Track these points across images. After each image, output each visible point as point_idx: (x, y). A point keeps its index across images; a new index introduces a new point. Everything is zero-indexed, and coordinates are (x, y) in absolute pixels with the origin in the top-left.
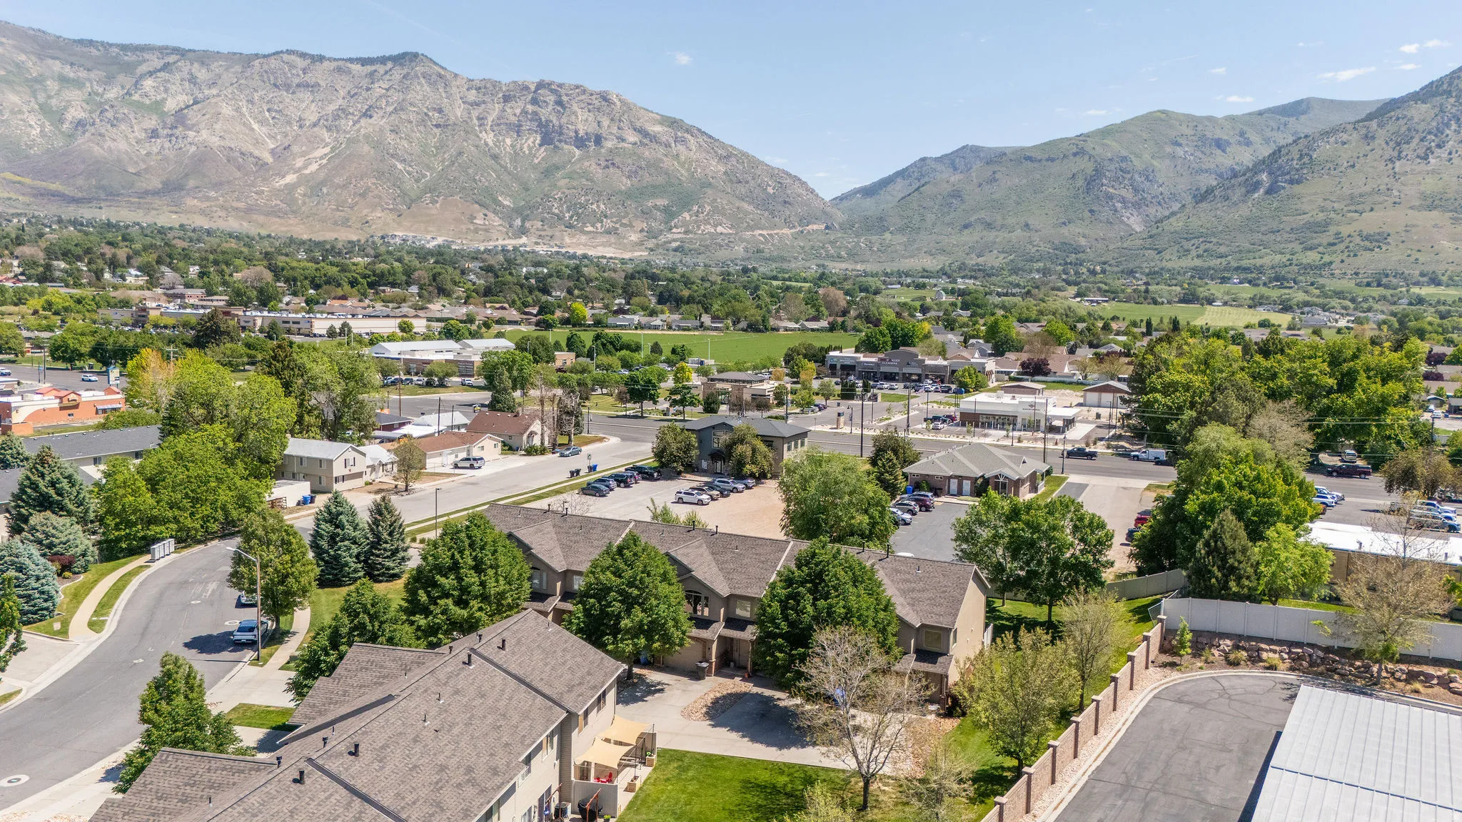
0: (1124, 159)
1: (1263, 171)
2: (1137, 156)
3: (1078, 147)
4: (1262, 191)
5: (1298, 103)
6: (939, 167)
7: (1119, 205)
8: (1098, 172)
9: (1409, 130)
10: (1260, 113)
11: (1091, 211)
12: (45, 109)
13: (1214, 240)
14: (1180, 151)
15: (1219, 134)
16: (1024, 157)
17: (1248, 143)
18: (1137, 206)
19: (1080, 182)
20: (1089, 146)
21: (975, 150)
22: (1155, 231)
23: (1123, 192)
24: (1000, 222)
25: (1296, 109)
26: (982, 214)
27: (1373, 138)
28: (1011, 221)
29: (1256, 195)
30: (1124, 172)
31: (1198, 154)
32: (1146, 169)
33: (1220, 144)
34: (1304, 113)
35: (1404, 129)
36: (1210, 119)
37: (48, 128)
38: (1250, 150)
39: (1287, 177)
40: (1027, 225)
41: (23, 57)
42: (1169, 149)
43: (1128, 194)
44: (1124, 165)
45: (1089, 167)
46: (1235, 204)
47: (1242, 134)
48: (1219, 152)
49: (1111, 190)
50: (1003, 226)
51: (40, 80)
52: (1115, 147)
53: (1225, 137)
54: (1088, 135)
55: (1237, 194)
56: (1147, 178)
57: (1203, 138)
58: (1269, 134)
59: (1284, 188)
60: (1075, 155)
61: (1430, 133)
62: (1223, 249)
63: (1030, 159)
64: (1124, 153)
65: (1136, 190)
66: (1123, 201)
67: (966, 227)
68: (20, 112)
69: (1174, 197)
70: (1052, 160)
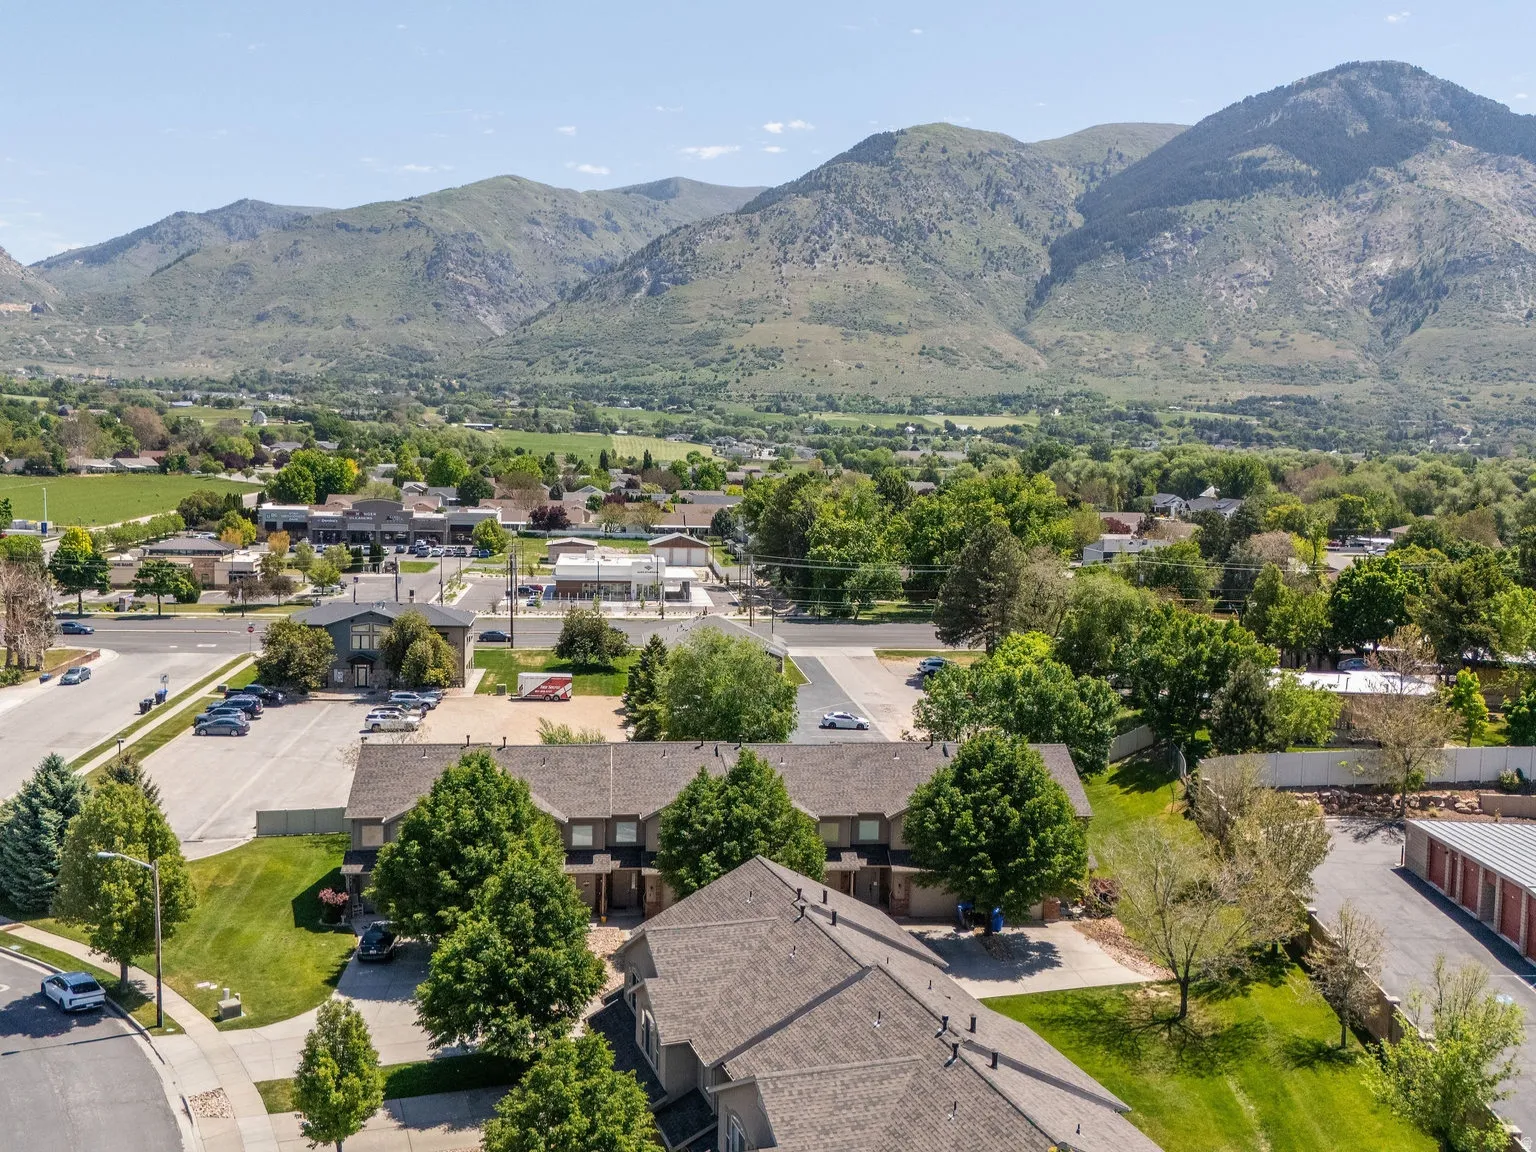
0: (471, 237)
1: (642, 265)
2: (487, 235)
3: (409, 215)
4: (643, 290)
5: (666, 183)
6: (205, 227)
7: (471, 299)
8: (441, 251)
9: (792, 227)
10: (626, 192)
11: (437, 305)
13: (595, 351)
14: (538, 233)
15: (583, 214)
16: (337, 224)
17: (616, 229)
18: (495, 301)
19: (418, 265)
20: (424, 216)
21: (260, 208)
22: (521, 336)
23: (476, 282)
24: (311, 314)
25: (663, 190)
26: (284, 301)
27: (757, 234)
28: (327, 313)
29: (638, 295)
30: (473, 256)
31: (560, 237)
32: (499, 253)
33: (585, 227)
34: (674, 196)
35: (787, 226)
36: (570, 193)
38: (618, 238)
39: (670, 275)
40: (350, 320)
42: (525, 228)
43: (481, 284)
44: (471, 245)
45: (429, 245)
46: (614, 305)
47: (608, 216)
48: (584, 237)
49: (460, 278)
50: (315, 320)
52: (455, 221)
53: (590, 219)
54: (420, 200)
55: (617, 292)
56: (502, 265)
57: (564, 216)
58: (638, 219)
59: (668, 289)
60: (407, 226)
61: (813, 232)
62: (606, 363)
63: (344, 226)
64: (470, 229)
65: (490, 280)
66: (477, 293)
67: (261, 318)
69: (537, 292)
70: (377, 231)
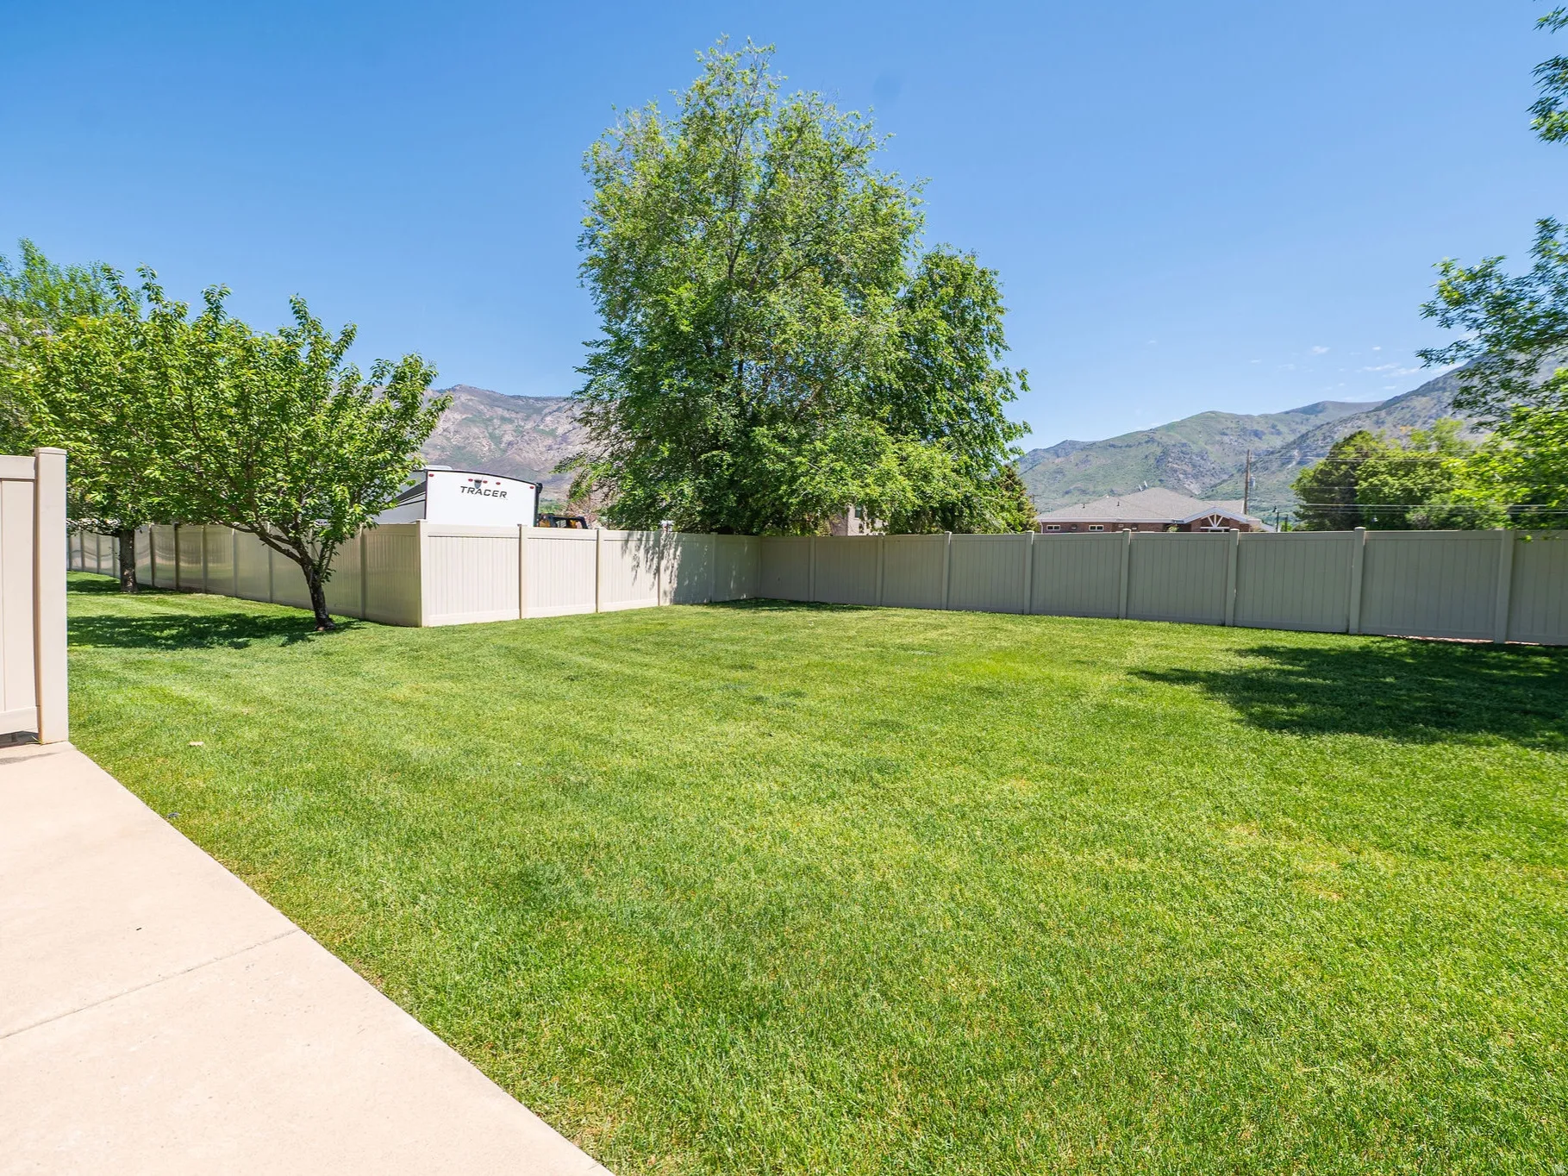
0: (1184, 445)
1: (1294, 448)
2: (1194, 443)
3: (1150, 437)
4: (1294, 463)
5: (1317, 405)
6: (1047, 455)
7: (1181, 476)
8: (1165, 453)
9: (1413, 416)
10: (1287, 413)
11: (1160, 480)
12: (492, 436)
13: (1258, 499)
14: (1226, 439)
15: (1256, 427)
16: (1110, 445)
17: (1279, 433)
18: (1195, 477)
19: (1152, 461)
20: (1157, 437)
21: (1073, 444)
22: (1210, 494)
23: (1185, 467)
24: (1092, 489)
25: (1314, 409)
26: (1079, 485)
27: (1383, 423)
28: (1100, 488)
29: (1290, 466)
30: (1184, 453)
31: (1240, 440)
32: (1201, 452)
33: (1257, 434)
34: (1320, 412)
35: (1408, 416)
36: (1248, 417)
37: (493, 446)
38: (1280, 438)
39: (1315, 453)
40: (1112, 491)
41: (482, 407)
42: (1218, 438)
43: (1189, 469)
44: (1184, 449)
45: (1158, 451)
46: (1273, 473)
47: (1274, 427)
48: (1256, 439)
49: (1175, 466)
50: (1094, 492)
51: (490, 420)
52: (1177, 437)
53: (1260, 429)
54: (1156, 429)
55: (1275, 466)
56: (1202, 458)
57: (1244, 430)
58: (1294, 426)
59: (1312, 460)
60: (1147, 442)
61: (1430, 417)
62: (1264, 505)
63: (1113, 446)
64: (1184, 441)
65: (1194, 466)
66: (1185, 473)
67: (1067, 493)
68: (479, 438)
69: (1223, 470)
70: (1130, 446)
